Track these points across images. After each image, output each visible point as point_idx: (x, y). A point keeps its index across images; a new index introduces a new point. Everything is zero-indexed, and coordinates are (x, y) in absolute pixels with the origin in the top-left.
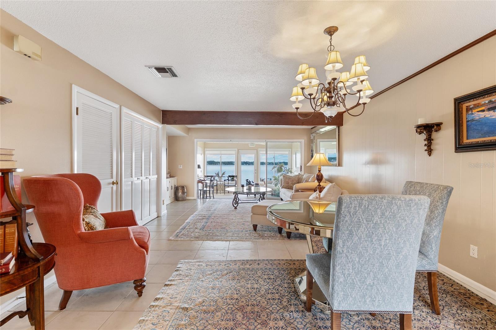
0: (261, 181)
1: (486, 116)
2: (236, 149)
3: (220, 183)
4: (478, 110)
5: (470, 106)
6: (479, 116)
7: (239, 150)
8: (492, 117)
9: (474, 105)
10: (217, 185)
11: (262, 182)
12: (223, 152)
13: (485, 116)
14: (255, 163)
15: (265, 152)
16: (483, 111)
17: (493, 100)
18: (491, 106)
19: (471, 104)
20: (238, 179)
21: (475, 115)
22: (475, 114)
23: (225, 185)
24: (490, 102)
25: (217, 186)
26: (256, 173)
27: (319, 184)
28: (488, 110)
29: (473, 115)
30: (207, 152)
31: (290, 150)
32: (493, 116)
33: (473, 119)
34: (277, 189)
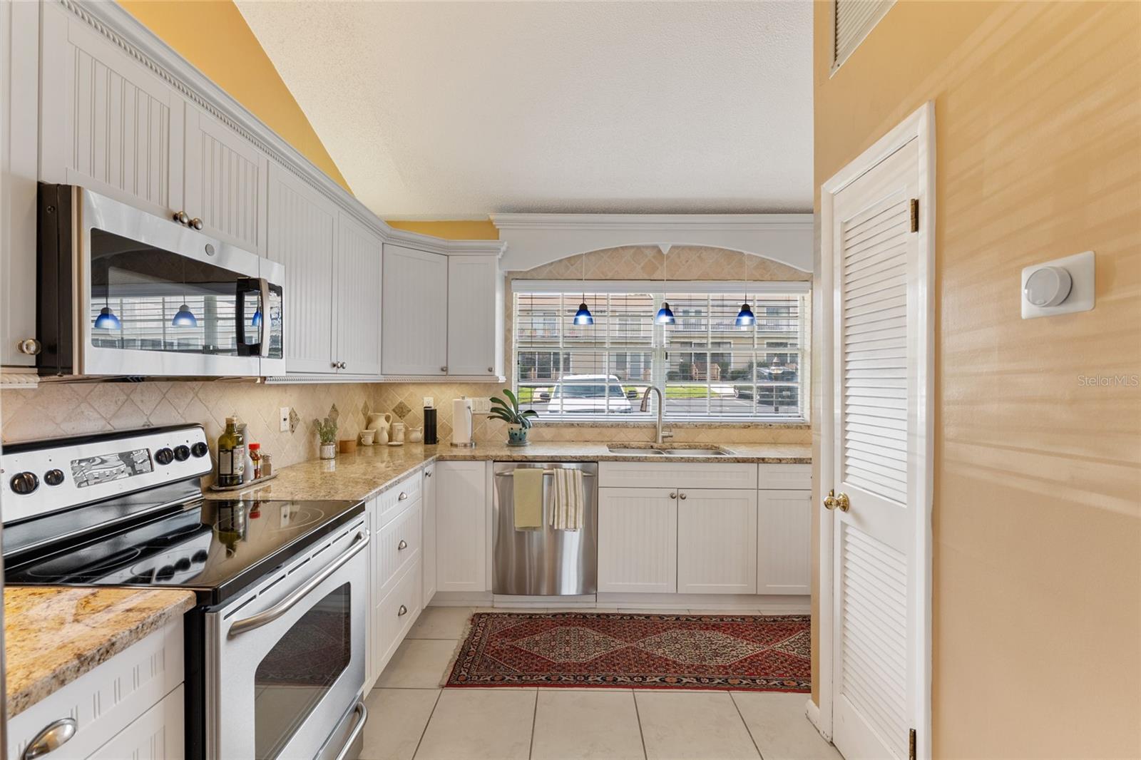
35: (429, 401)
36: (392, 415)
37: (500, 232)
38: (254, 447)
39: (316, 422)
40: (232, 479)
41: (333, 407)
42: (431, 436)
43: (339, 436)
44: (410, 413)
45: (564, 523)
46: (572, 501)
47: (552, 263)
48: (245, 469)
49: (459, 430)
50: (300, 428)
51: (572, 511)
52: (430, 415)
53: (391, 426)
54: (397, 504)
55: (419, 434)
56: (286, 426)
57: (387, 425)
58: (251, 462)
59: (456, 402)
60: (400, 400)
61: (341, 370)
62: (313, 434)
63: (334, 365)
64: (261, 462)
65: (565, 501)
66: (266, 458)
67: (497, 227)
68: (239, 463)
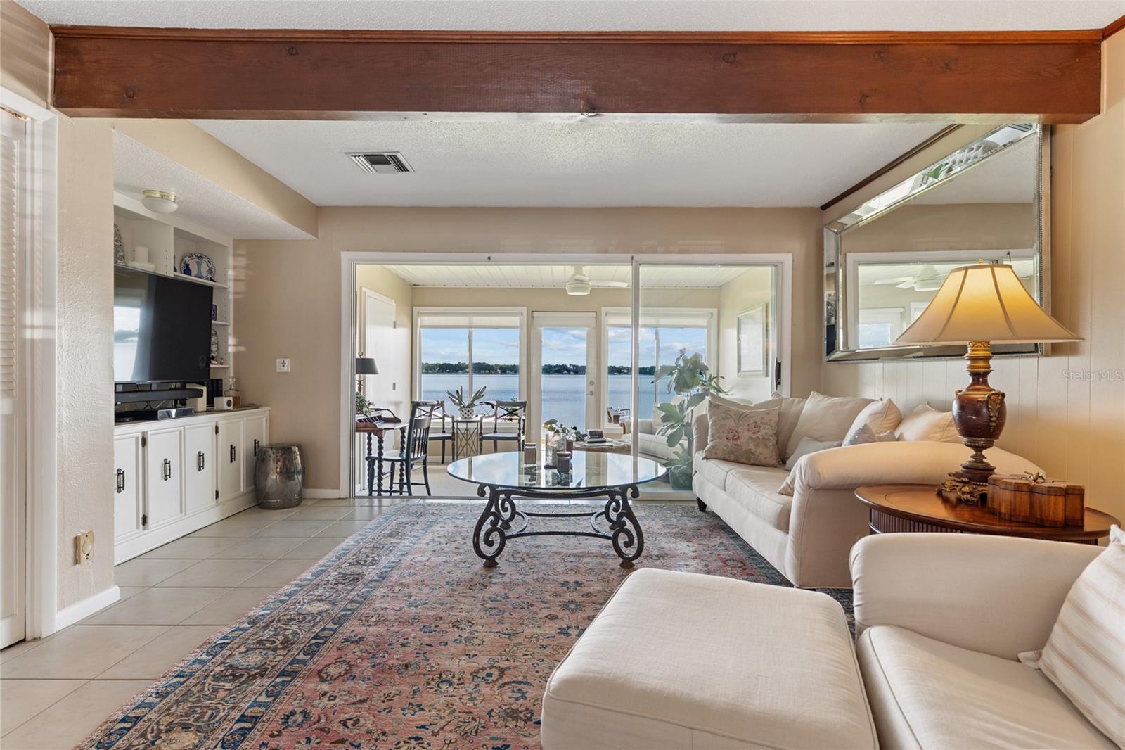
0: (610, 421)
2: (524, 310)
3: (467, 429)
7: (535, 314)
10: (453, 433)
11: (612, 424)
12: (477, 320)
14: (592, 370)
15: (629, 321)
20: (529, 416)
23: (481, 434)
25: (454, 440)
26: (592, 393)
27: (979, 458)
30: (422, 320)
31: (715, 311)
34: (676, 457)
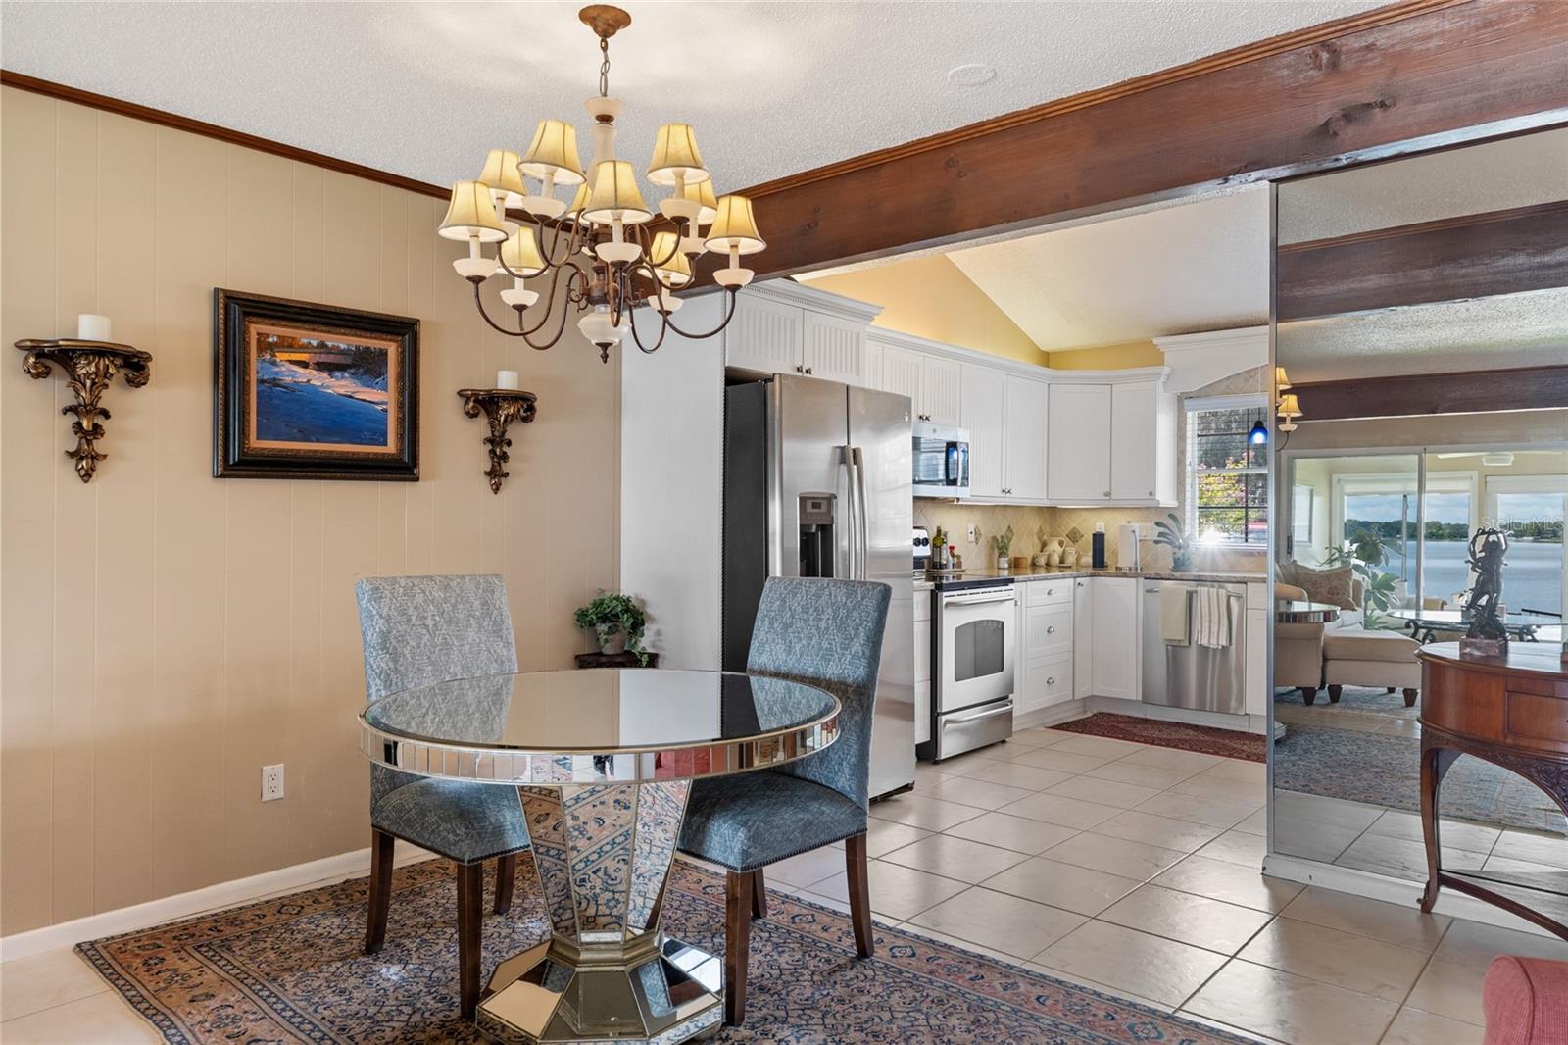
1: (311, 383)
4: (290, 358)
5: (268, 336)
6: (293, 377)
8: (325, 388)
9: (279, 337)
13: (308, 381)
16: (304, 364)
17: (330, 344)
18: (324, 358)
19: (275, 332)
21: (284, 369)
22: (283, 365)
24: (322, 345)
28: (316, 367)
29: (277, 369)
32: (329, 387)
33: (275, 379)
35: (1100, 527)
36: (1066, 541)
37: (1166, 354)
38: (952, 548)
39: (994, 539)
40: (940, 565)
41: (1009, 528)
42: (1099, 561)
43: (1012, 553)
44: (1083, 539)
45: (1207, 639)
46: (1215, 619)
47: (1229, 378)
48: (947, 560)
49: (1123, 553)
50: (982, 541)
51: (1215, 629)
52: (1099, 539)
53: (1064, 551)
54: (1046, 596)
55: (1088, 559)
56: (972, 538)
57: (1060, 550)
58: (950, 558)
59: (1121, 527)
60: (1073, 525)
61: (1008, 495)
62: (992, 548)
63: (1004, 491)
64: (956, 559)
65: (1208, 618)
66: (959, 557)
67: (1162, 350)
68: (944, 556)
